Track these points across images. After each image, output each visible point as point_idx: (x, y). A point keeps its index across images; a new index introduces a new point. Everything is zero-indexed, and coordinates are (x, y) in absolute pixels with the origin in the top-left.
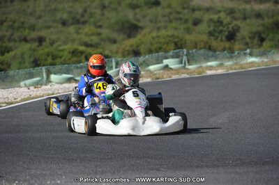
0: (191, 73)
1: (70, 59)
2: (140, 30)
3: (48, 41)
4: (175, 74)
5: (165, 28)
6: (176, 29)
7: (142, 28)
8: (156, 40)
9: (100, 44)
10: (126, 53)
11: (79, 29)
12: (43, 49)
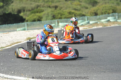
0: (119, 24)
1: (68, 16)
2: (98, 3)
3: (59, 7)
4: (112, 24)
5: (108, 2)
6: (113, 3)
7: (99, 3)
8: (105, 8)
9: (81, 9)
10: (92, 13)
11: (73, 2)
12: (56, 11)
